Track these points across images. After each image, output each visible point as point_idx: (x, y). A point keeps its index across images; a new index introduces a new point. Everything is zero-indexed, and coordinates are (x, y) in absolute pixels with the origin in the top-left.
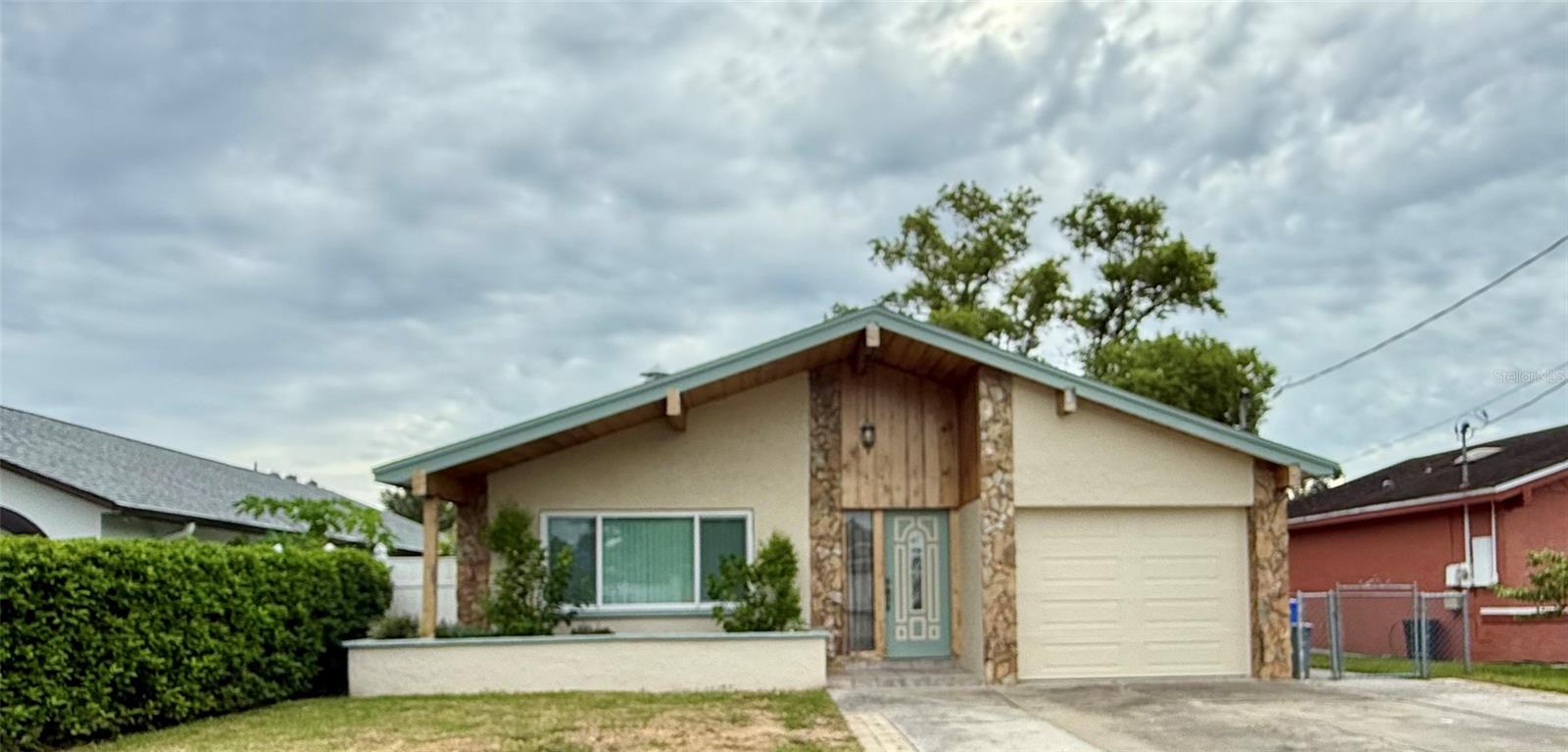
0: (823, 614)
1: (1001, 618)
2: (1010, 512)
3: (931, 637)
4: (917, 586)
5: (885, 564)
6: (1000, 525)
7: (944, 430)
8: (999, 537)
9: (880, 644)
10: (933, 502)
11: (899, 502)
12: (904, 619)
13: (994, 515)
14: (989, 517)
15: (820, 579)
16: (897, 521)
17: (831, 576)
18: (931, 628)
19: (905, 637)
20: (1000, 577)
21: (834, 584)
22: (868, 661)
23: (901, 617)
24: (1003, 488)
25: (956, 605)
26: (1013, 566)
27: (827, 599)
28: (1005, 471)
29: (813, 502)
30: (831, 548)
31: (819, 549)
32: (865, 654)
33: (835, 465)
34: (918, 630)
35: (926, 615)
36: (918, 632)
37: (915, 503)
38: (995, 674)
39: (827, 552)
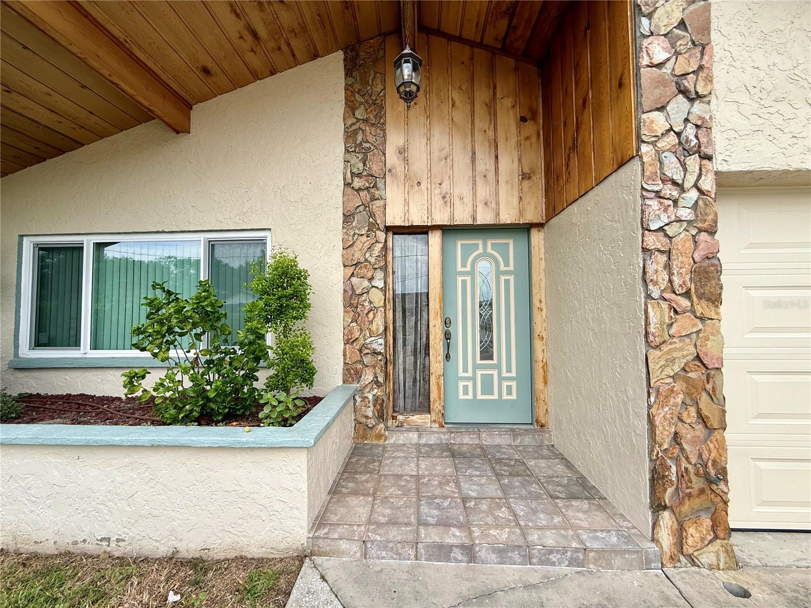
0: (359, 366)
1: (691, 415)
2: (708, 184)
3: (505, 397)
4: (486, 327)
5: (443, 300)
6: (685, 213)
7: (523, 119)
8: (681, 236)
9: (436, 406)
10: (507, 217)
11: (462, 217)
12: (470, 374)
13: (669, 191)
14: (658, 195)
15: (354, 320)
16: (460, 244)
17: (371, 315)
18: (505, 384)
19: (470, 396)
20: (684, 324)
21: (374, 328)
22: (418, 429)
23: (465, 370)
24: (690, 132)
25: (539, 355)
26: (715, 300)
27: (364, 346)
28: (693, 97)
29: (348, 218)
30: (371, 279)
31: (354, 280)
32: (417, 419)
33: (376, 168)
34: (487, 387)
35: (498, 367)
36: (487, 389)
37: (484, 217)
38: (680, 543)
39: (366, 283)
